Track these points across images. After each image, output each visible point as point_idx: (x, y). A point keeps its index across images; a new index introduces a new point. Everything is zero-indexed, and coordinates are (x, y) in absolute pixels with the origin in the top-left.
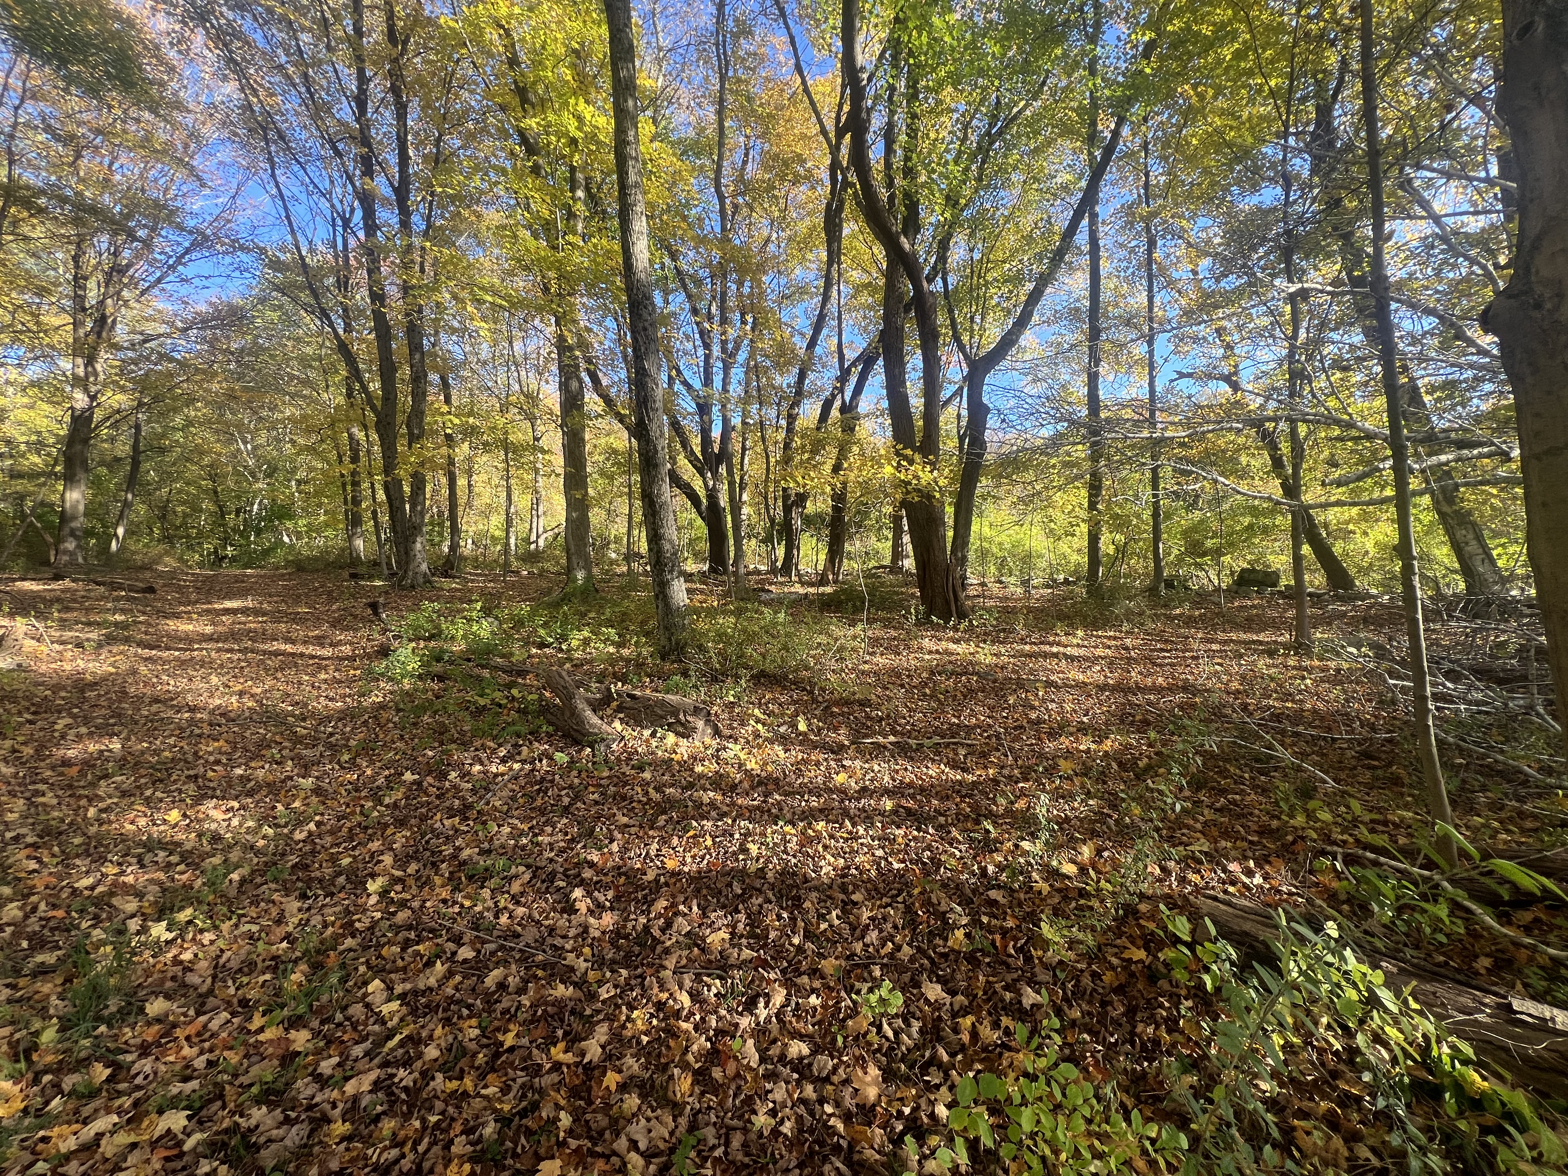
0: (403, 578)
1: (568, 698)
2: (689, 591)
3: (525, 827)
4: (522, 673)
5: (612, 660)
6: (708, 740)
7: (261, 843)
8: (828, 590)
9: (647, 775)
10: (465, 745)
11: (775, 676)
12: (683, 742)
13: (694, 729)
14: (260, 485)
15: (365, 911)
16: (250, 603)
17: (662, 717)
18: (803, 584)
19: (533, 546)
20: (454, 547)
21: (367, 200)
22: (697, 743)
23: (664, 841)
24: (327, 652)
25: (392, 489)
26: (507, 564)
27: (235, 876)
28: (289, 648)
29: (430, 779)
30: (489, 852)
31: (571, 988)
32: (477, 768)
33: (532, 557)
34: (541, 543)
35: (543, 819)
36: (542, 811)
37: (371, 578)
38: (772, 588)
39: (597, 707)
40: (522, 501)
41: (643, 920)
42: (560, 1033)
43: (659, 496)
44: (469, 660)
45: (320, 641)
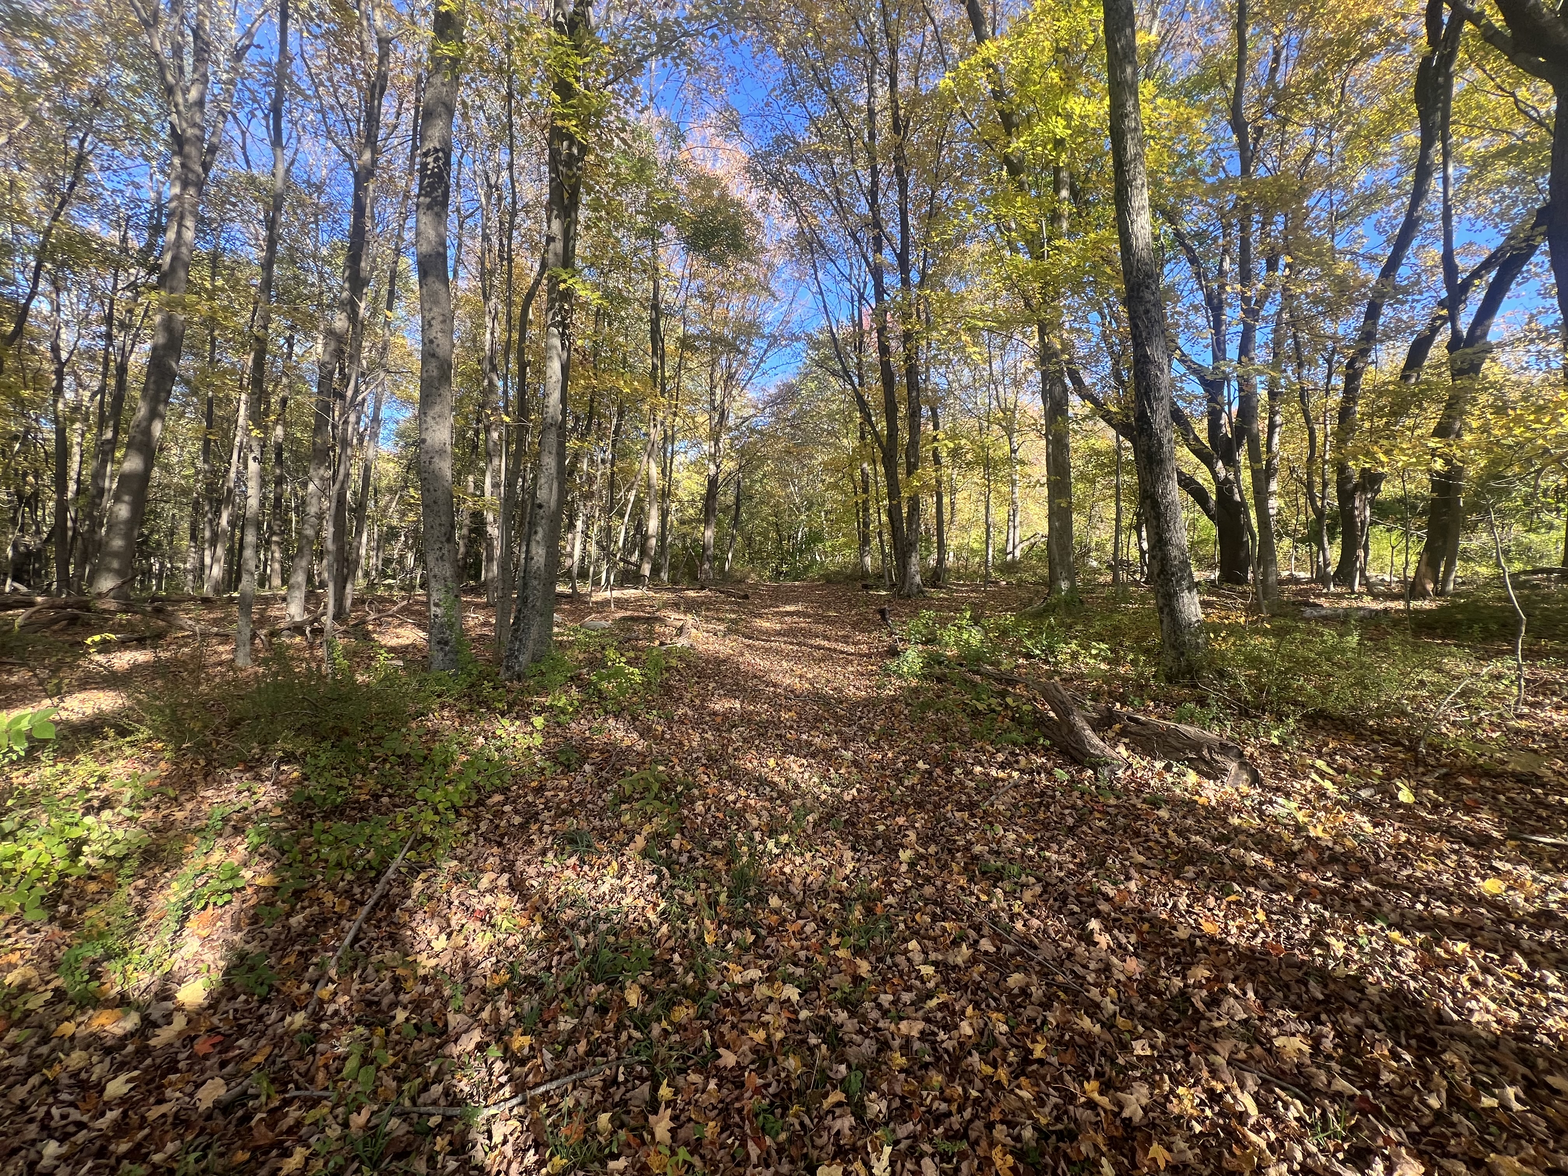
0: (902, 588)
1: (1064, 711)
2: (1204, 604)
3: (1030, 838)
4: (1012, 682)
5: (1108, 679)
6: (1244, 788)
7: (823, 797)
8: (1426, 605)
9: (1164, 813)
10: (967, 745)
11: (1342, 720)
12: (1209, 784)
13: (1224, 771)
14: (803, 517)
15: (899, 876)
16: (800, 608)
17: (1178, 750)
18: (1376, 597)
19: (1009, 557)
20: (940, 561)
21: (877, 273)
22: (1228, 789)
23: (1196, 898)
24: (851, 649)
25: (893, 513)
26: (988, 574)
27: (810, 818)
28: (825, 643)
29: (938, 771)
30: (998, 853)
31: (1098, 1026)
32: (978, 769)
33: (1009, 568)
34: (1018, 553)
35: (1048, 834)
36: (1046, 826)
37: (877, 588)
38: (1322, 601)
39: (1096, 726)
40: (999, 514)
41: (1178, 982)
42: (1092, 1070)
43: (1164, 496)
44: (961, 665)
45: (845, 639)
